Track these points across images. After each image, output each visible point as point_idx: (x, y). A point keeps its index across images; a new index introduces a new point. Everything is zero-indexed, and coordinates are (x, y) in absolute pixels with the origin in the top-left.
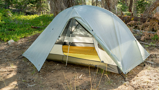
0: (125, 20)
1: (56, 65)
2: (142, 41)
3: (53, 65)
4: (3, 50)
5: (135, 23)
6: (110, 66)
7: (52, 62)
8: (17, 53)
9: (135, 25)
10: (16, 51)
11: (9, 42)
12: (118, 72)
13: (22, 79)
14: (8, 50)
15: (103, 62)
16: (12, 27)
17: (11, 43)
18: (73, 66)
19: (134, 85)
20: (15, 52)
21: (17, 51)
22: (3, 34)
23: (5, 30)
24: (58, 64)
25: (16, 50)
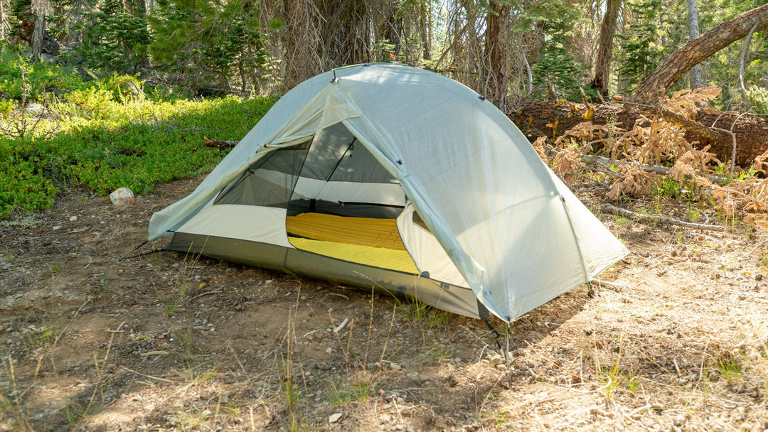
0: (560, 120)
1: (264, 282)
2: (613, 202)
3: (252, 284)
4: (88, 226)
5: (595, 131)
6: (451, 289)
7: (251, 272)
8: (134, 236)
9: (594, 139)
10: (132, 229)
11: (115, 195)
12: (477, 312)
13: (132, 331)
14: (108, 224)
15: (425, 275)
16: (136, 142)
17: (122, 199)
18: (324, 288)
19: (532, 366)
20: (128, 234)
21: (138, 230)
22: (97, 169)
23: (107, 152)
24: (268, 282)
25: (135, 225)
